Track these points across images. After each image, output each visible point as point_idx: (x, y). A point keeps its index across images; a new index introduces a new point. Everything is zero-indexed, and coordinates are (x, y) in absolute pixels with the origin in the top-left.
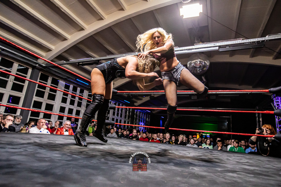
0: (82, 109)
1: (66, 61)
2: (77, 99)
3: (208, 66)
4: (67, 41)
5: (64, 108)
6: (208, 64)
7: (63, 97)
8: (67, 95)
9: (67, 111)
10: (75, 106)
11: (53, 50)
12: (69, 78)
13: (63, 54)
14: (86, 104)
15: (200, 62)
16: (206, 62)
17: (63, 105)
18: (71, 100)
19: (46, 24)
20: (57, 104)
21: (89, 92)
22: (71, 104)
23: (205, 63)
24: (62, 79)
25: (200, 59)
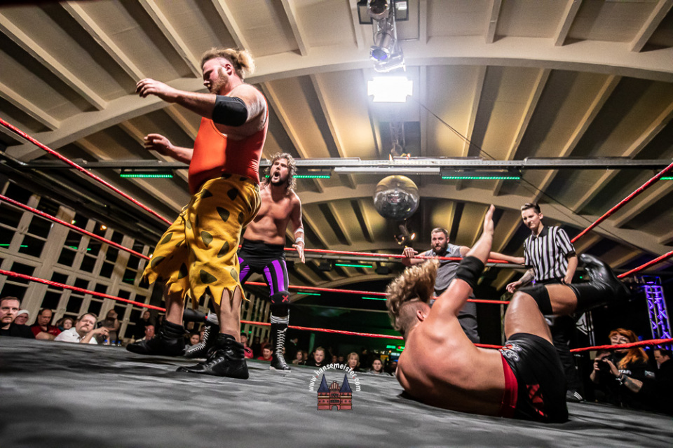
0: (113, 282)
1: (88, 161)
2: (101, 257)
3: (416, 205)
4: (95, 113)
5: (66, 277)
6: (416, 201)
7: (64, 249)
8: (77, 245)
9: (70, 283)
10: (96, 273)
11: (55, 131)
13: (80, 142)
14: (123, 271)
15: (401, 194)
16: (411, 195)
17: (63, 269)
18: (86, 257)
19: (46, 66)
20: (46, 265)
21: (136, 242)
22: (83, 268)
23: (409, 197)
24: (66, 204)
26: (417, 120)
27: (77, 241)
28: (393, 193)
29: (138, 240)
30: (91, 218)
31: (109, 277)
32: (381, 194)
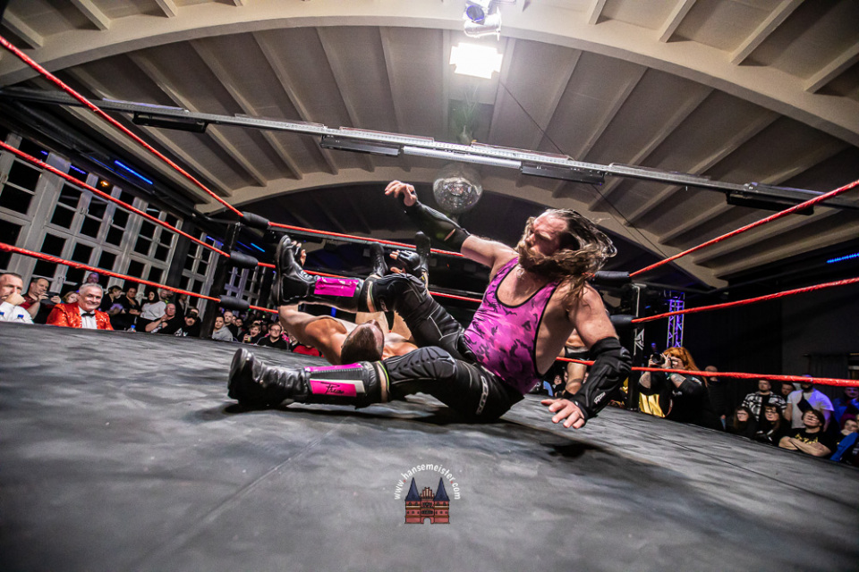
0: (123, 251)
2: (108, 219)
3: (478, 199)
4: (95, 32)
5: (62, 241)
6: (479, 193)
7: (58, 209)
8: (75, 204)
9: (68, 250)
10: (101, 238)
11: (38, 49)
12: (87, 151)
13: (74, 70)
14: (135, 239)
15: (464, 183)
16: (475, 187)
17: (58, 231)
18: (87, 218)
20: (35, 224)
21: (149, 207)
22: (84, 231)
23: (473, 189)
24: (59, 151)
25: (464, 177)
26: (492, 103)
27: (76, 198)
28: (455, 182)
29: (153, 204)
30: (92, 172)
31: (118, 244)
32: (442, 182)
